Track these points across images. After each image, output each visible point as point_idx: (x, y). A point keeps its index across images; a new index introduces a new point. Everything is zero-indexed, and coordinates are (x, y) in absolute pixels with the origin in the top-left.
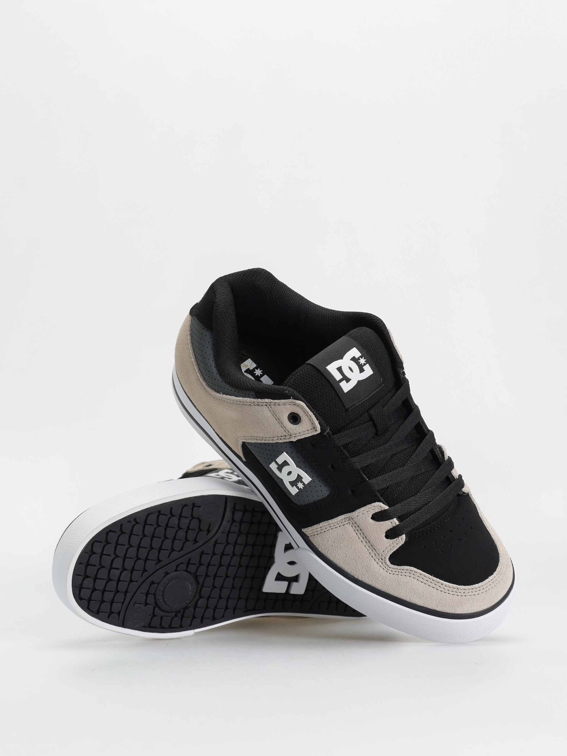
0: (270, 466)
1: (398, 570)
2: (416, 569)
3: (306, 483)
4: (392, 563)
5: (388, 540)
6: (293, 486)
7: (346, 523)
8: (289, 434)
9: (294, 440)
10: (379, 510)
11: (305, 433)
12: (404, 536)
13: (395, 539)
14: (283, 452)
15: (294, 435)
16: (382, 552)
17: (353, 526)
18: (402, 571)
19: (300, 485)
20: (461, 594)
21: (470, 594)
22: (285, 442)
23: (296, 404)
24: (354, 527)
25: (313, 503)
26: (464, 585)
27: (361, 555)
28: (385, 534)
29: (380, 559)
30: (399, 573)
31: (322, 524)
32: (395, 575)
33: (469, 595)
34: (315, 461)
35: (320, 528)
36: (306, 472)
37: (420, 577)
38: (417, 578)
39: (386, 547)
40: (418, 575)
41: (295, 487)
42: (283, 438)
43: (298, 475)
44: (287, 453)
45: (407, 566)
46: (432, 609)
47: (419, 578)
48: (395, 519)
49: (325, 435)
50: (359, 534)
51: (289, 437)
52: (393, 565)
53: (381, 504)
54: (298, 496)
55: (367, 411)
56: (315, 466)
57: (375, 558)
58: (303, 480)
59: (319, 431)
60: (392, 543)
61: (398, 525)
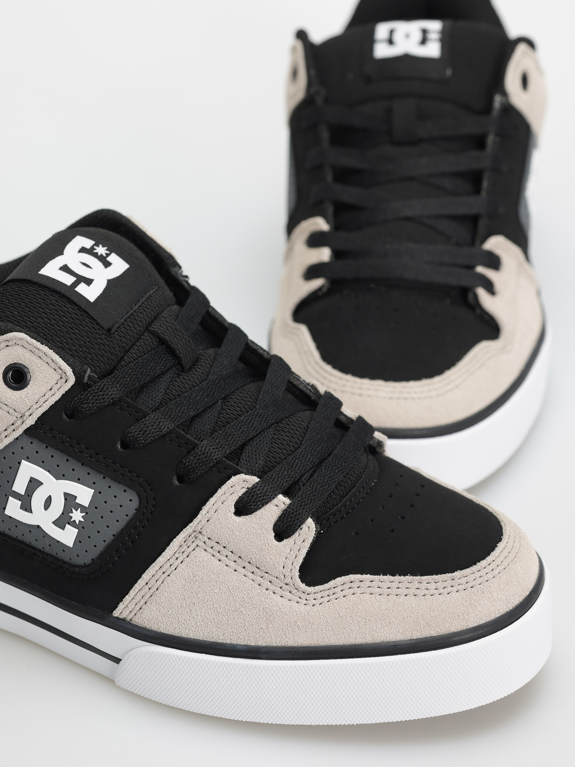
0: (8, 512)
1: (327, 593)
2: (358, 577)
3: (86, 504)
4: (309, 584)
5: (285, 541)
6: (63, 528)
7: (191, 548)
8: (19, 416)
9: (31, 421)
10: (244, 490)
11: (47, 396)
12: (310, 522)
13: (297, 534)
14: (19, 463)
15: (29, 412)
16: (282, 568)
17: (206, 549)
18: (333, 591)
19: (77, 516)
20: (463, 586)
21: (479, 580)
22: (17, 438)
23: (10, 344)
24: (210, 550)
25: (114, 541)
26: (461, 570)
27: (245, 596)
28: (273, 534)
29: (284, 586)
30: (331, 597)
31: (146, 576)
32: (323, 604)
33: (477, 583)
34: (87, 449)
35: (146, 587)
36: (79, 481)
37: (372, 587)
38: (369, 590)
39: (285, 556)
40: (367, 586)
41: (67, 526)
42: (9, 430)
43: (66, 494)
44: (28, 459)
45: (340, 578)
46: (421, 637)
47: (373, 589)
48: (280, 497)
49: (87, 383)
50: (225, 558)
51: (19, 422)
52: (312, 588)
53: (242, 476)
54: (80, 542)
55: (147, 329)
56: (91, 458)
57: (274, 588)
58: (78, 501)
59: (72, 380)
60: (293, 543)
61: (290, 504)
